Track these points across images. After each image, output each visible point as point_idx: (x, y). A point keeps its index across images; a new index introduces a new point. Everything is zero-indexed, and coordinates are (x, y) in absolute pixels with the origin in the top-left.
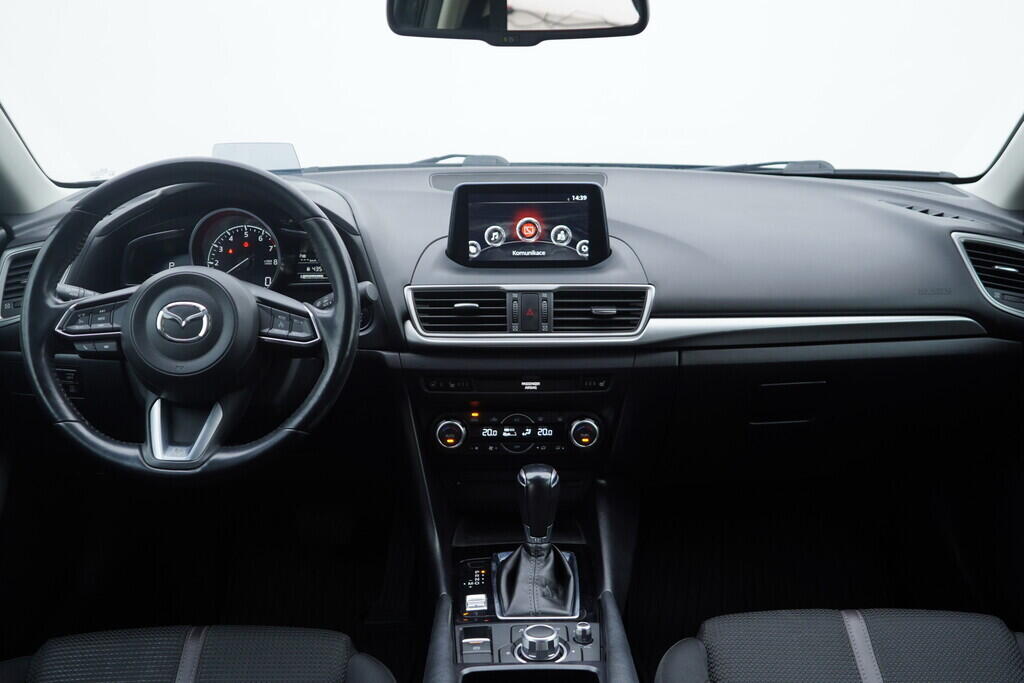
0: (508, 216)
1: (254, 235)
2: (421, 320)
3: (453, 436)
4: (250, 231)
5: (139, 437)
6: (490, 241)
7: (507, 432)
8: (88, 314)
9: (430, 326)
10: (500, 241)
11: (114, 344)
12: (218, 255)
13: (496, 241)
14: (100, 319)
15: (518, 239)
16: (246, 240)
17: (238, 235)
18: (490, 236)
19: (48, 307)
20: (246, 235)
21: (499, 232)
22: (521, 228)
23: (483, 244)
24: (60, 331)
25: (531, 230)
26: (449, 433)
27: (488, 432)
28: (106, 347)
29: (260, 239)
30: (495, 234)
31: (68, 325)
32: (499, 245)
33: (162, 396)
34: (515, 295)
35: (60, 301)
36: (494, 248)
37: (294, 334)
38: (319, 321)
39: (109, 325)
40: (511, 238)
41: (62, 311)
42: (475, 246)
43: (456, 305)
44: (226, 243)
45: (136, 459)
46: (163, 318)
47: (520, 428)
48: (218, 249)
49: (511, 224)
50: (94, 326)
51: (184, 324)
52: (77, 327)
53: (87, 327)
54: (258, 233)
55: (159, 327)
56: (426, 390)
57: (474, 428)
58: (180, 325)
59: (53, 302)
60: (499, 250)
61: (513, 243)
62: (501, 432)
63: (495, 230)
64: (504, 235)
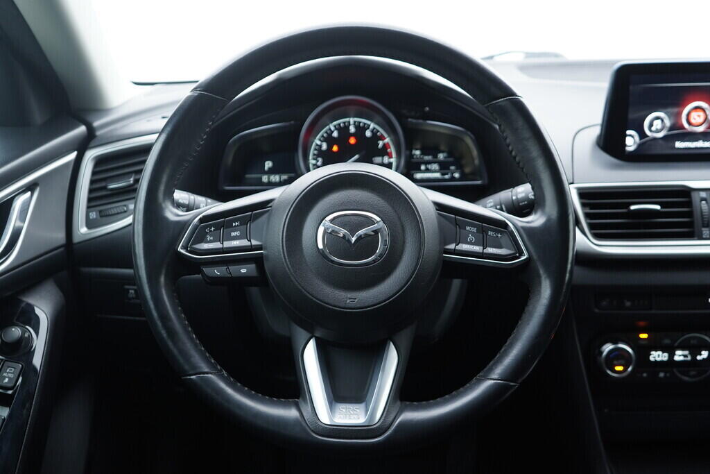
0: (673, 101)
1: (361, 129)
2: (591, 227)
3: (623, 362)
4: (357, 126)
5: (294, 390)
6: (651, 131)
7: (679, 356)
8: (218, 227)
9: (600, 232)
10: (661, 130)
11: (253, 266)
12: (320, 153)
13: (657, 131)
14: (233, 234)
15: (683, 128)
16: (353, 135)
17: (343, 130)
18: (651, 125)
19: (166, 219)
20: (352, 129)
21: (662, 121)
22: (688, 115)
23: (642, 134)
24: (183, 251)
25: (699, 116)
26: (618, 359)
27: (657, 356)
28: (243, 271)
29: (368, 134)
30: (657, 123)
31: (193, 244)
32: (660, 135)
33: (318, 334)
34: (703, 194)
35: (180, 213)
36: (655, 139)
37: (490, 250)
38: (522, 231)
39: (244, 243)
40: (676, 126)
41: (184, 225)
42: (632, 136)
43: (633, 207)
44: (329, 139)
45: (296, 423)
46: (325, 232)
47: (695, 351)
48: (320, 146)
49: (675, 110)
50: (227, 244)
51: (354, 239)
52: (205, 246)
53: (217, 245)
54: (366, 127)
55: (321, 246)
56: (597, 311)
57: (643, 350)
58: (349, 241)
59: (172, 214)
60: (660, 142)
61: (678, 132)
62: (672, 355)
63: (657, 118)
64: (668, 123)
